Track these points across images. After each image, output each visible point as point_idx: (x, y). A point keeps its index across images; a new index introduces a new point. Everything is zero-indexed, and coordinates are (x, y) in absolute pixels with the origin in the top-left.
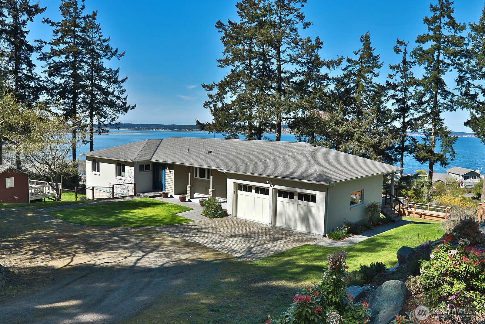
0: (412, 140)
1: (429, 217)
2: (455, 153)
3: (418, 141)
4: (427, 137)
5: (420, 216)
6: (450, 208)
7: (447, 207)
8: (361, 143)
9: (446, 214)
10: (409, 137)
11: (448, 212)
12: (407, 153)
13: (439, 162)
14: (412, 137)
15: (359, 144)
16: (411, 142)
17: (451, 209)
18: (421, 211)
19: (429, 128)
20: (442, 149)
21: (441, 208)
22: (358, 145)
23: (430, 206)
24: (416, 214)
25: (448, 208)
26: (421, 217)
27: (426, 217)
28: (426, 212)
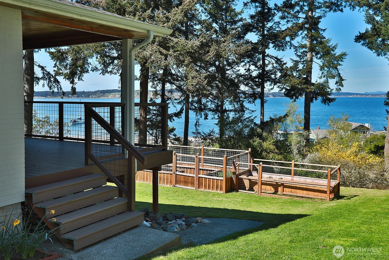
0: (276, 62)
1: (293, 190)
2: (343, 80)
3: (286, 64)
4: (301, 59)
5: (273, 190)
6: (338, 167)
7: (333, 166)
8: (167, 49)
9: (329, 182)
10: (271, 57)
11: (333, 177)
12: (271, 85)
13: (320, 98)
14: (276, 58)
15: (164, 51)
16: (275, 65)
17: (339, 169)
18: (276, 178)
19: (303, 44)
20: (322, 73)
21: (321, 168)
22: (161, 53)
23: (296, 165)
24: (262, 184)
25: (332, 169)
26: (276, 192)
27: (287, 191)
28: (286, 179)
